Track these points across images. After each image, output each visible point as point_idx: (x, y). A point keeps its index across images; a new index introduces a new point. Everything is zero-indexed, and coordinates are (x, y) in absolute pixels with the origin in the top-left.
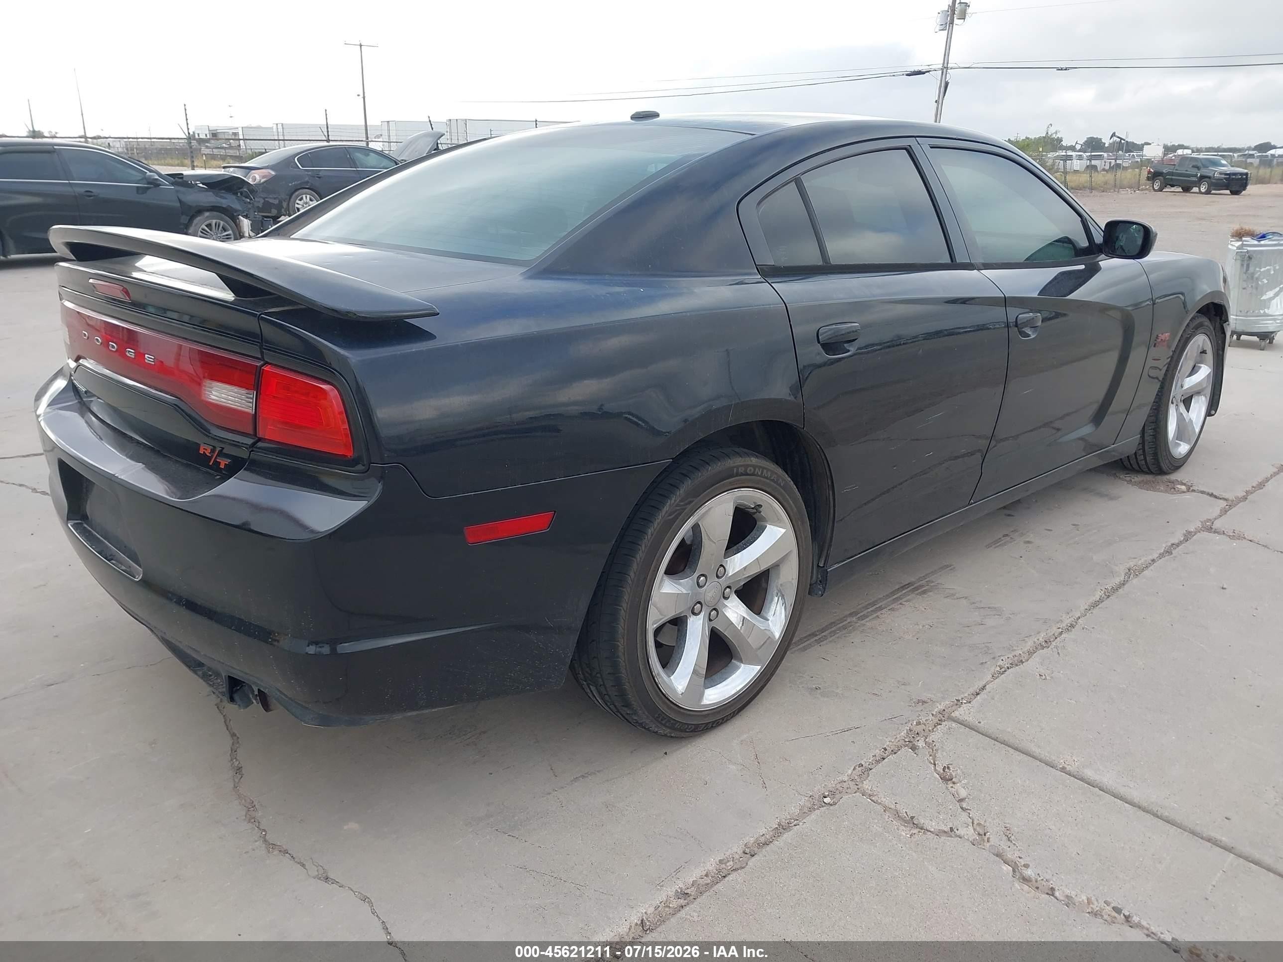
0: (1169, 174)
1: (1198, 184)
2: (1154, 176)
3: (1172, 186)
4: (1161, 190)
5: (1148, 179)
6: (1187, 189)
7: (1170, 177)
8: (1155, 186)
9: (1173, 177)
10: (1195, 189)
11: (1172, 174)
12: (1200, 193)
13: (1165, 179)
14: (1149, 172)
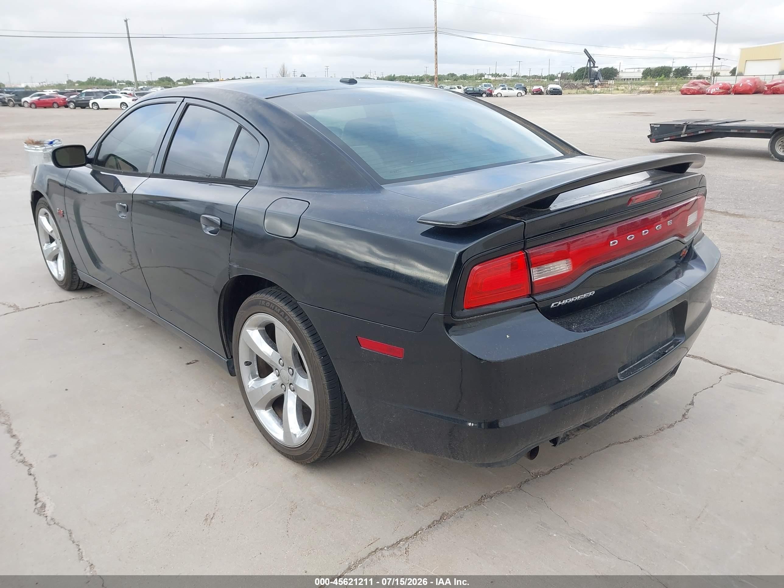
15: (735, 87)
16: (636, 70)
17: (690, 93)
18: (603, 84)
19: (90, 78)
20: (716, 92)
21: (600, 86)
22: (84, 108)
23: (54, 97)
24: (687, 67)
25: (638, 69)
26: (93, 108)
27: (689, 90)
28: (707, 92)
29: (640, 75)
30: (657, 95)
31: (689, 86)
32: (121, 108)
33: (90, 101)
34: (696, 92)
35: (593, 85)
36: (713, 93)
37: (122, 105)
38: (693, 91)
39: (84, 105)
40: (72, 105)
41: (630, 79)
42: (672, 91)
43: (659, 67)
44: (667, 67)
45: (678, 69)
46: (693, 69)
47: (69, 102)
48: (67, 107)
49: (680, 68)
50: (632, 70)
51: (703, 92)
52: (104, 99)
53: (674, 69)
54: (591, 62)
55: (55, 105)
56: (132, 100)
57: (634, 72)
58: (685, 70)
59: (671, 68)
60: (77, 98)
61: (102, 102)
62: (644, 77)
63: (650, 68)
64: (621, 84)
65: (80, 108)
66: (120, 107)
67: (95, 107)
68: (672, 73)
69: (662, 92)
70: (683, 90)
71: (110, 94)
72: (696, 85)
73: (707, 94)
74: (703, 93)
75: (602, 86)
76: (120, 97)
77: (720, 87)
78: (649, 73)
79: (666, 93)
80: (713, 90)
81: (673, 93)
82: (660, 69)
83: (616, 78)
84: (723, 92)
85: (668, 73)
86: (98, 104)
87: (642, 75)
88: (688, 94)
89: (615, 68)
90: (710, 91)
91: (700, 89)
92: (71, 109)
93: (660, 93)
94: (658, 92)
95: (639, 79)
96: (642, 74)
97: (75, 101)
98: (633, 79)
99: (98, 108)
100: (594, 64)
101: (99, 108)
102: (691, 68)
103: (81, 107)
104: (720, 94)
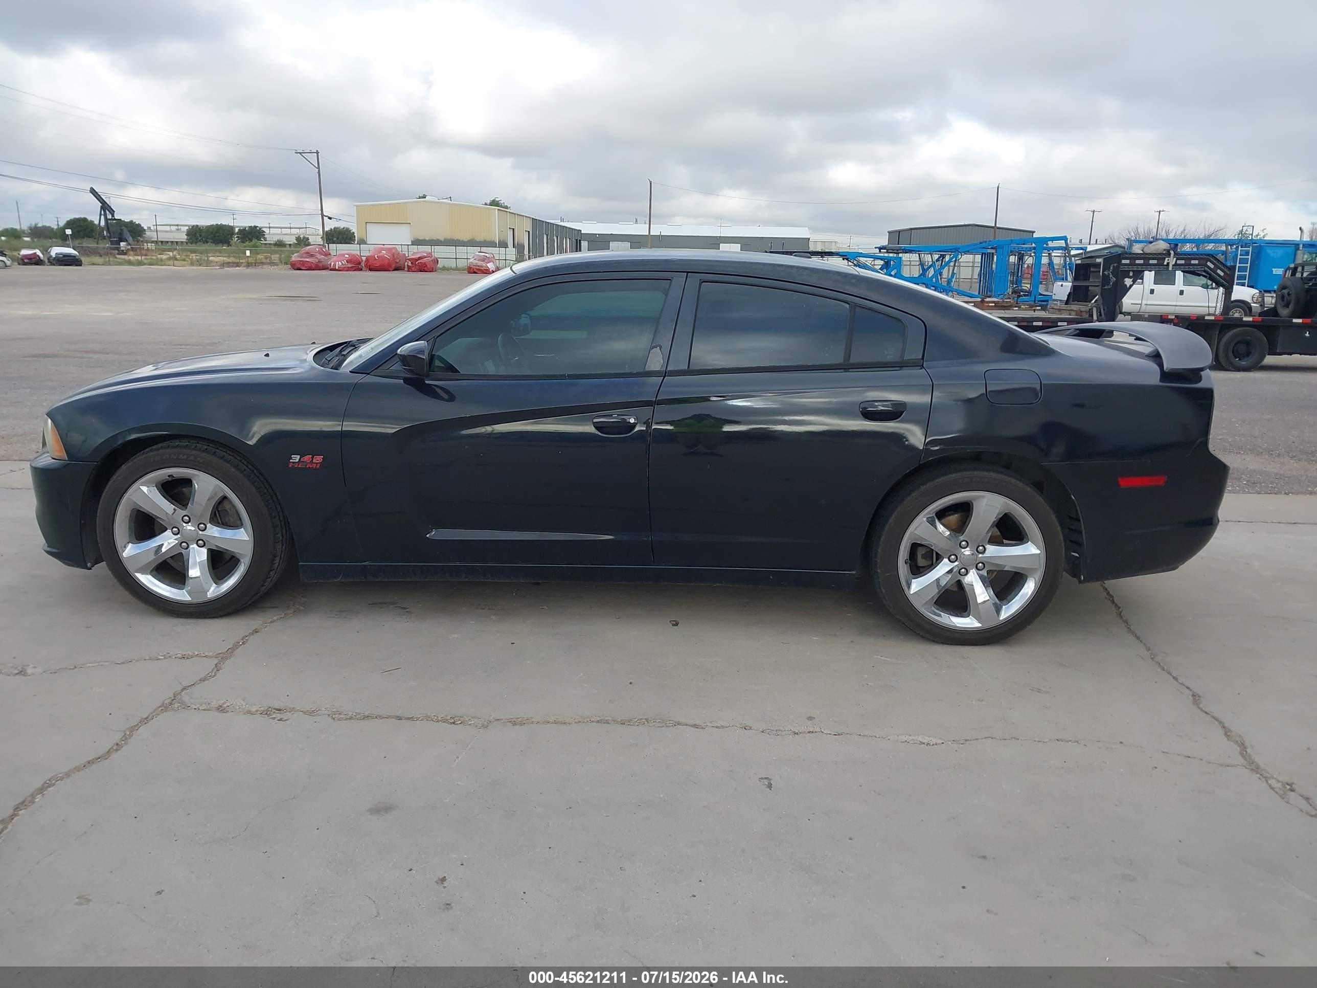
15: (368, 259)
16: (174, 228)
17: (306, 267)
18: (136, 248)
20: (343, 266)
21: (131, 253)
24: (257, 227)
25: (177, 227)
27: (303, 263)
28: (331, 266)
29: (183, 237)
30: (250, 270)
31: (302, 257)
34: (313, 266)
35: (118, 250)
36: (340, 269)
38: (310, 265)
41: (167, 242)
42: (272, 264)
43: (213, 225)
44: (225, 225)
45: (244, 229)
46: (267, 231)
49: (247, 229)
50: (168, 228)
51: (323, 266)
53: (237, 230)
54: (107, 212)
57: (171, 231)
58: (256, 232)
59: (232, 228)
62: (190, 239)
63: (197, 226)
64: (164, 250)
68: (235, 236)
69: (258, 266)
70: (293, 263)
72: (312, 256)
73: (331, 270)
74: (324, 268)
75: (135, 252)
77: (347, 259)
78: (197, 235)
79: (265, 266)
80: (339, 264)
81: (276, 267)
82: (215, 229)
83: (142, 239)
84: (352, 267)
85: (228, 235)
87: (186, 237)
88: (303, 268)
89: (137, 223)
90: (335, 265)
91: (319, 262)
93: (256, 267)
94: (252, 265)
95: (182, 242)
96: (186, 235)
98: (172, 242)
100: (113, 216)
102: (264, 229)
104: (349, 269)
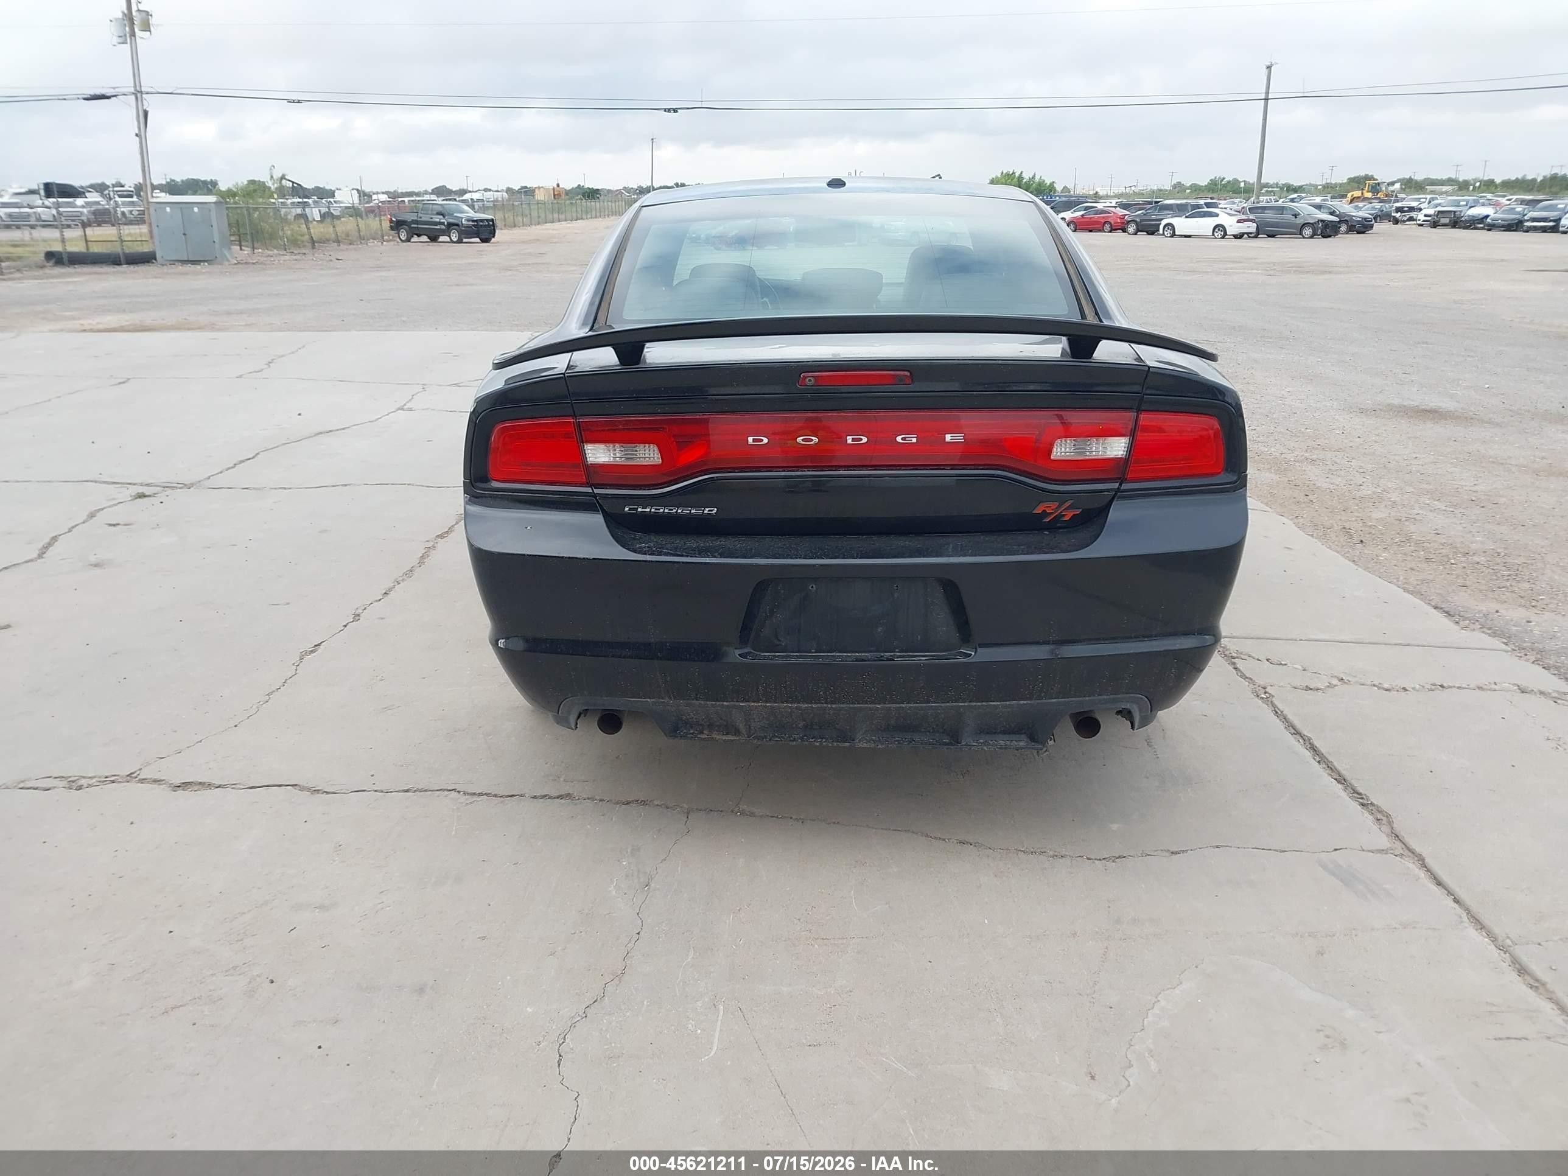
0: (413, 222)
1: (447, 232)
2: (398, 225)
3: (419, 235)
4: (408, 240)
5: (392, 228)
6: (434, 239)
7: (415, 226)
8: (401, 237)
9: (420, 226)
10: (442, 239)
11: (416, 222)
12: (452, 242)
13: (410, 227)
14: (391, 221)
19: (1216, 178)
22: (1152, 233)
23: (1109, 213)
26: (1163, 234)
32: (1213, 235)
33: (1162, 222)
37: (1217, 230)
39: (1152, 230)
40: (1131, 228)
47: (1129, 222)
48: (1124, 231)
52: (1186, 217)
55: (1107, 227)
56: (1236, 221)
60: (1144, 214)
61: (1182, 224)
65: (1145, 233)
66: (1211, 234)
67: (1168, 233)
71: (1204, 208)
76: (1217, 215)
86: (1175, 226)
92: (1129, 234)
97: (1138, 220)
99: (1173, 235)
101: (1175, 235)
103: (1147, 233)
